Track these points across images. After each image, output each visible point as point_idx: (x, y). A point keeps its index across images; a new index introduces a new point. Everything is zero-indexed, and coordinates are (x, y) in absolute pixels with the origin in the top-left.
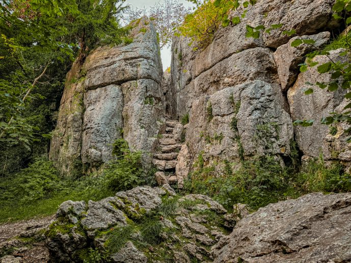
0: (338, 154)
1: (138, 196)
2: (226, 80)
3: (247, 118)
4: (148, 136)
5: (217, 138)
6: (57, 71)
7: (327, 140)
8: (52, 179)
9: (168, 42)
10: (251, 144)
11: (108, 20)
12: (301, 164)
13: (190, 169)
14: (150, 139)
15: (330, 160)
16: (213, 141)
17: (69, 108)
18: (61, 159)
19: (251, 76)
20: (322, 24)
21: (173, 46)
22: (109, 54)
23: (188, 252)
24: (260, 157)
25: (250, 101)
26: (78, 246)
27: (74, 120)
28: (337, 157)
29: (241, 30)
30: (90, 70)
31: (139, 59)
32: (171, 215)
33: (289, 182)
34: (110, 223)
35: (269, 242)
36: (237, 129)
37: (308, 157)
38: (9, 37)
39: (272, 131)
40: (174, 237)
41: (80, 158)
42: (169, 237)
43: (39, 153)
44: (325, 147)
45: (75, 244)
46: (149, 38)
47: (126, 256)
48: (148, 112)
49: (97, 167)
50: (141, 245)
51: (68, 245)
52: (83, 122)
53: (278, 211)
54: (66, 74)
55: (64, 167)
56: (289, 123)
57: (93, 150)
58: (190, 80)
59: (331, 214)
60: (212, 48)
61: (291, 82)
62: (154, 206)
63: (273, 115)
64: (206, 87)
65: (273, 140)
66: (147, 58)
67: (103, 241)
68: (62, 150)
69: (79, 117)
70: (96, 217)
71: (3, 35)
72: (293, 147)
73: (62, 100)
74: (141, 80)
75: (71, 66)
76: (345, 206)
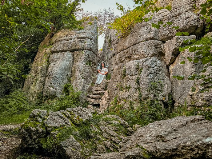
0: (195, 102)
1: (79, 111)
2: (135, 56)
3: (145, 77)
4: (86, 84)
5: (126, 88)
6: (35, 41)
7: (189, 95)
8: (23, 103)
9: (103, 33)
10: (147, 93)
11: (71, 14)
12: (173, 108)
13: (108, 105)
14: (87, 85)
15: (190, 106)
16: (124, 90)
17: (39, 63)
18: (30, 92)
19: (150, 55)
20: (192, 31)
21: (106, 35)
22: (69, 34)
23: (105, 146)
24: (151, 101)
25: (148, 68)
26: (41, 135)
27: (42, 70)
28: (194, 104)
29: (147, 29)
30: (56, 42)
31: (86, 39)
32: (97, 125)
33: (166, 117)
34: (61, 124)
35: (154, 137)
36: (139, 84)
37: (178, 104)
38: (9, 17)
39: (159, 87)
40: (98, 137)
41: (42, 93)
42: (95, 136)
43: (17, 88)
44: (188, 98)
45: (39, 134)
46: (93, 28)
47: (69, 143)
48: (87, 70)
49: (52, 99)
50: (78, 139)
51: (34, 134)
52: (47, 72)
53: (160, 124)
54: (40, 43)
55: (31, 97)
56: (169, 84)
57: (51, 88)
58: (114, 55)
59: (190, 124)
60: (129, 38)
61: (172, 61)
62: (88, 118)
63: (160, 78)
64: (123, 59)
65: (159, 92)
66: (91, 39)
67: (56, 134)
68: (32, 87)
69: (45, 68)
70: (53, 120)
71: (6, 15)
72: (170, 98)
73: (36, 58)
74: (86, 51)
75: (44, 39)
76: (198, 121)
